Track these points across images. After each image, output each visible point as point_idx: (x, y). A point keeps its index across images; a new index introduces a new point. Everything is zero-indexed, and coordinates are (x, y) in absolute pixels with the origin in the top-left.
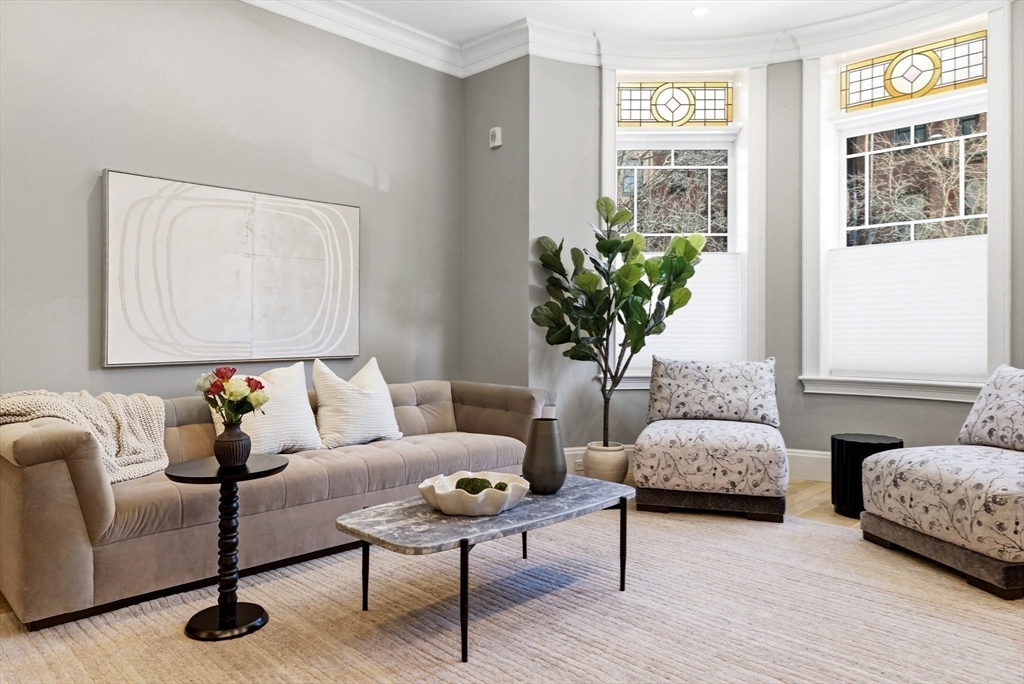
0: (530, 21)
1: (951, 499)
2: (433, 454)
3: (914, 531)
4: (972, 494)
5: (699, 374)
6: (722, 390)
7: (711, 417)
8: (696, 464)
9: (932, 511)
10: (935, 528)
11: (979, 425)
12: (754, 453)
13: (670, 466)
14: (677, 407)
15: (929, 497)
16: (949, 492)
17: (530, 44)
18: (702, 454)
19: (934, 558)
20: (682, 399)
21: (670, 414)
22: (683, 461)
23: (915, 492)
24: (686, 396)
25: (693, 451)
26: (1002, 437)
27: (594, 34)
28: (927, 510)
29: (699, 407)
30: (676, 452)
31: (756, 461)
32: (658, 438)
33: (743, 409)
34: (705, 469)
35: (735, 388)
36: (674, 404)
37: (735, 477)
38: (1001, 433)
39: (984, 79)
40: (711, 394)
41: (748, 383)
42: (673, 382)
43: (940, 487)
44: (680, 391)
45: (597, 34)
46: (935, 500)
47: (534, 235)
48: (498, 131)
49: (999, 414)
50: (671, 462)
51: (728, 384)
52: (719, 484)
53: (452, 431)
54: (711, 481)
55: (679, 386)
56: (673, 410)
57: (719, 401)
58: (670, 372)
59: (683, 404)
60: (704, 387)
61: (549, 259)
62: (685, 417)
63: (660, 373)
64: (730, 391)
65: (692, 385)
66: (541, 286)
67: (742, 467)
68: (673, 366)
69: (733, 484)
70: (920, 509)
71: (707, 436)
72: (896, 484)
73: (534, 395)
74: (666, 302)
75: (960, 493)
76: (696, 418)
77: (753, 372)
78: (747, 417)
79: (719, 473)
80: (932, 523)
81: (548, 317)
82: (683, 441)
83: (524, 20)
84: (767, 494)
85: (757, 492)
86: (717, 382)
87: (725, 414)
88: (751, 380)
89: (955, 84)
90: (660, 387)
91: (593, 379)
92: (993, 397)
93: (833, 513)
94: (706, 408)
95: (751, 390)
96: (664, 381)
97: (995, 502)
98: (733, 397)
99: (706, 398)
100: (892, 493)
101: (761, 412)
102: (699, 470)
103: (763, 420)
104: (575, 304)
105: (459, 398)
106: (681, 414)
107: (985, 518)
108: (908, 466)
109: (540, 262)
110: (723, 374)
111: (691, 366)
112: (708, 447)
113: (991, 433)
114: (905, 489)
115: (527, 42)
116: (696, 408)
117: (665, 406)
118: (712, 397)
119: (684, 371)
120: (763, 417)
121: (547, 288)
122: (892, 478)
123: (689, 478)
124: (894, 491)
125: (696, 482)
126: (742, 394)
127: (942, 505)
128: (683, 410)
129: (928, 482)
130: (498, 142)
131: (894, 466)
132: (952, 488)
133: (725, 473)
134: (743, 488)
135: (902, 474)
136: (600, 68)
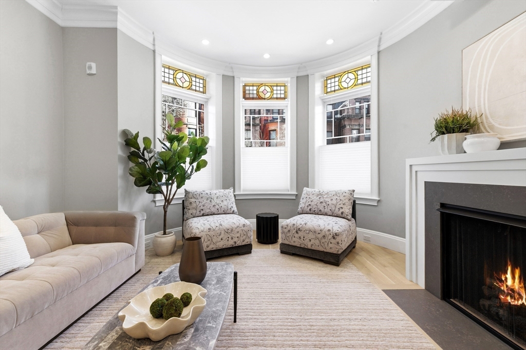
0: (119, 9)
1: (320, 236)
2: (76, 271)
3: (303, 248)
4: (327, 233)
5: (207, 196)
6: (218, 202)
7: (214, 214)
8: (221, 237)
9: (313, 241)
10: (313, 246)
11: (306, 207)
12: (243, 228)
13: (209, 240)
14: (200, 211)
15: (311, 236)
16: (319, 233)
17: (118, 22)
18: (223, 232)
19: (311, 256)
20: (202, 208)
21: (197, 215)
22: (215, 237)
23: (305, 235)
24: (203, 206)
25: (219, 232)
26: (314, 211)
27: (153, 33)
28: (310, 240)
29: (209, 210)
30: (212, 233)
31: (244, 231)
32: (202, 228)
33: (226, 209)
34: (224, 239)
35: (222, 201)
36: (198, 210)
37: (236, 239)
38: (314, 210)
39: (284, 98)
40: (213, 204)
41: (226, 198)
42: (197, 201)
43: (315, 232)
44: (201, 204)
45: (155, 33)
46: (314, 237)
47: (121, 127)
48: (94, 65)
49: (312, 203)
50: (210, 238)
51: (219, 199)
52: (230, 243)
53: (69, 245)
54: (227, 243)
55: (200, 202)
56: (198, 213)
57: (217, 207)
58: (195, 196)
59: (202, 210)
60: (211, 201)
61: (130, 141)
62: (203, 215)
63: (190, 197)
64: (221, 202)
65: (205, 201)
66: (124, 156)
67: (238, 235)
68: (196, 193)
69: (235, 243)
70: (308, 240)
71: (223, 224)
72: (297, 233)
73: (136, 216)
74: (195, 164)
75: (323, 234)
76: (207, 215)
77: (228, 193)
78: (228, 212)
79: (230, 239)
80: (312, 245)
81: (139, 172)
82: (214, 228)
83: (116, 7)
84: (247, 243)
85: (244, 244)
86: (215, 199)
87: (219, 212)
88: (228, 197)
89: (277, 98)
90: (191, 203)
91: (151, 202)
92: (308, 198)
93: (257, 243)
94: (212, 210)
95: (228, 201)
96: (193, 200)
97: (336, 235)
98: (222, 204)
99: (212, 206)
100: (295, 236)
101: (232, 210)
102: (222, 239)
103: (233, 213)
104: (157, 166)
105: (71, 223)
106: (201, 214)
107: (333, 241)
108: (301, 226)
109: (125, 143)
110: (217, 195)
111: (203, 193)
112: (225, 228)
113: (310, 210)
114: (300, 234)
115: (116, 21)
116: (208, 211)
117: (194, 211)
118: (214, 206)
119: (201, 195)
120: (233, 211)
121: (128, 156)
122: (296, 230)
123: (218, 244)
124: (296, 235)
125: (221, 245)
126: (225, 203)
127: (317, 238)
128: (202, 212)
129: (310, 231)
130: (94, 71)
131: (295, 226)
132: (320, 232)
133: (232, 238)
134: (239, 243)
135: (299, 229)
136: (154, 51)
